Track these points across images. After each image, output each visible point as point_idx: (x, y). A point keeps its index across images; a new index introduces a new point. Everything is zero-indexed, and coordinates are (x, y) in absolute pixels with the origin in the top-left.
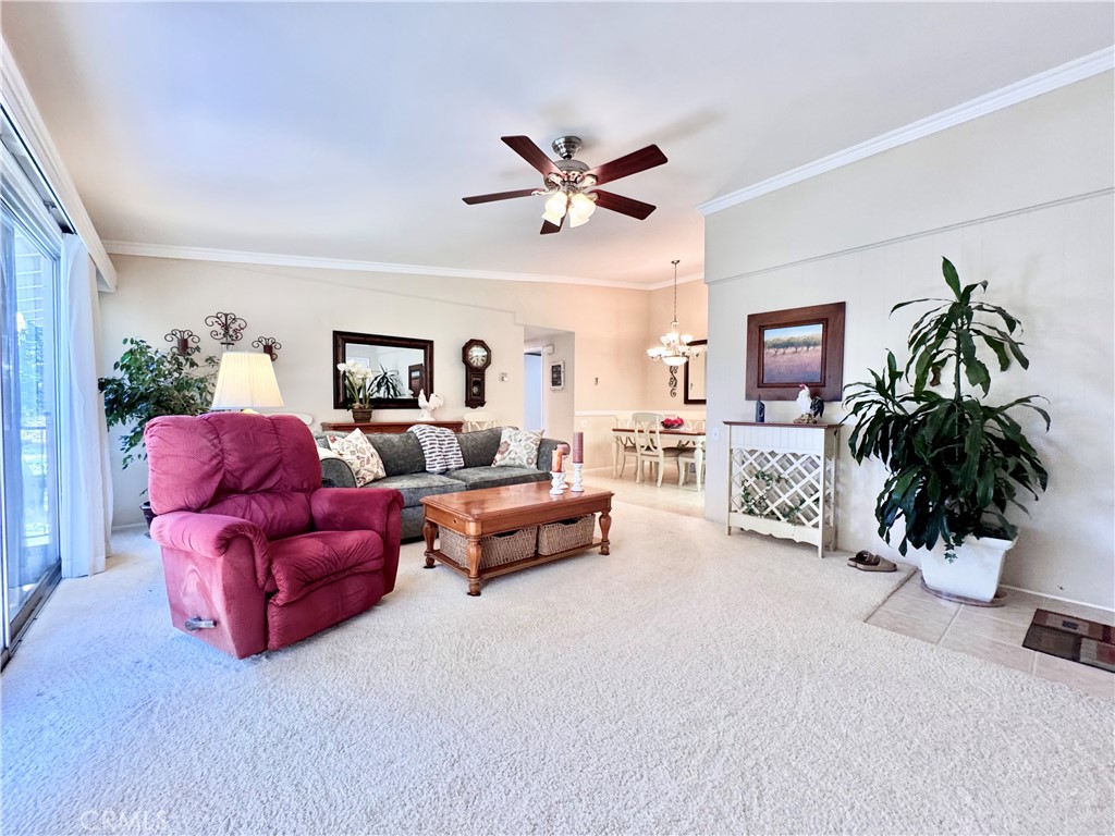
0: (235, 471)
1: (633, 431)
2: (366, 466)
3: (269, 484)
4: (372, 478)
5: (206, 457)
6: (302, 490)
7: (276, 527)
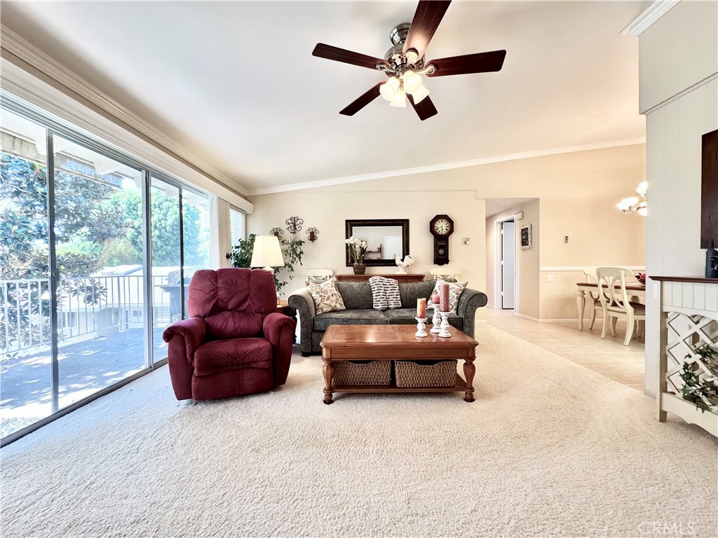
0: (224, 298)
1: (596, 286)
2: (325, 302)
3: (243, 307)
4: (329, 309)
5: (207, 291)
6: (261, 313)
7: (238, 332)
